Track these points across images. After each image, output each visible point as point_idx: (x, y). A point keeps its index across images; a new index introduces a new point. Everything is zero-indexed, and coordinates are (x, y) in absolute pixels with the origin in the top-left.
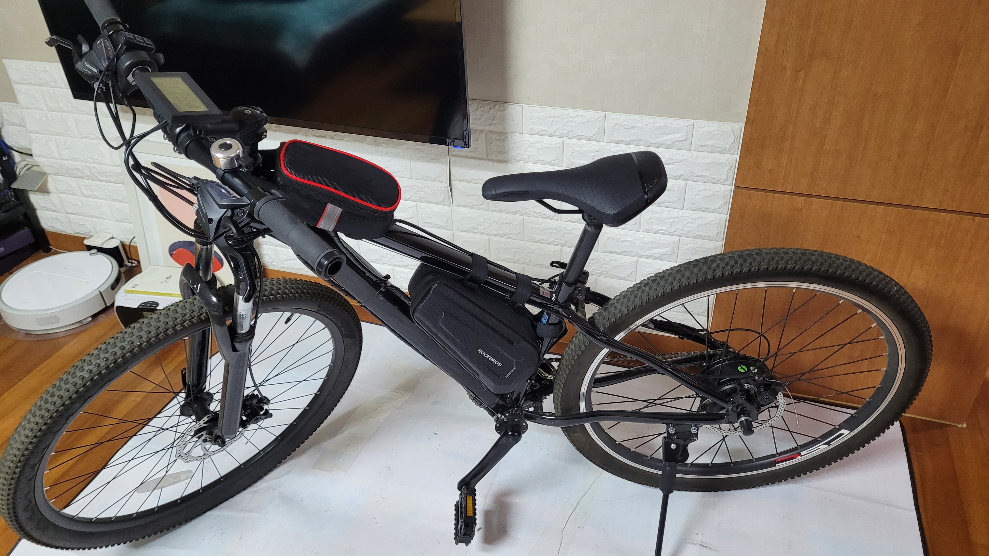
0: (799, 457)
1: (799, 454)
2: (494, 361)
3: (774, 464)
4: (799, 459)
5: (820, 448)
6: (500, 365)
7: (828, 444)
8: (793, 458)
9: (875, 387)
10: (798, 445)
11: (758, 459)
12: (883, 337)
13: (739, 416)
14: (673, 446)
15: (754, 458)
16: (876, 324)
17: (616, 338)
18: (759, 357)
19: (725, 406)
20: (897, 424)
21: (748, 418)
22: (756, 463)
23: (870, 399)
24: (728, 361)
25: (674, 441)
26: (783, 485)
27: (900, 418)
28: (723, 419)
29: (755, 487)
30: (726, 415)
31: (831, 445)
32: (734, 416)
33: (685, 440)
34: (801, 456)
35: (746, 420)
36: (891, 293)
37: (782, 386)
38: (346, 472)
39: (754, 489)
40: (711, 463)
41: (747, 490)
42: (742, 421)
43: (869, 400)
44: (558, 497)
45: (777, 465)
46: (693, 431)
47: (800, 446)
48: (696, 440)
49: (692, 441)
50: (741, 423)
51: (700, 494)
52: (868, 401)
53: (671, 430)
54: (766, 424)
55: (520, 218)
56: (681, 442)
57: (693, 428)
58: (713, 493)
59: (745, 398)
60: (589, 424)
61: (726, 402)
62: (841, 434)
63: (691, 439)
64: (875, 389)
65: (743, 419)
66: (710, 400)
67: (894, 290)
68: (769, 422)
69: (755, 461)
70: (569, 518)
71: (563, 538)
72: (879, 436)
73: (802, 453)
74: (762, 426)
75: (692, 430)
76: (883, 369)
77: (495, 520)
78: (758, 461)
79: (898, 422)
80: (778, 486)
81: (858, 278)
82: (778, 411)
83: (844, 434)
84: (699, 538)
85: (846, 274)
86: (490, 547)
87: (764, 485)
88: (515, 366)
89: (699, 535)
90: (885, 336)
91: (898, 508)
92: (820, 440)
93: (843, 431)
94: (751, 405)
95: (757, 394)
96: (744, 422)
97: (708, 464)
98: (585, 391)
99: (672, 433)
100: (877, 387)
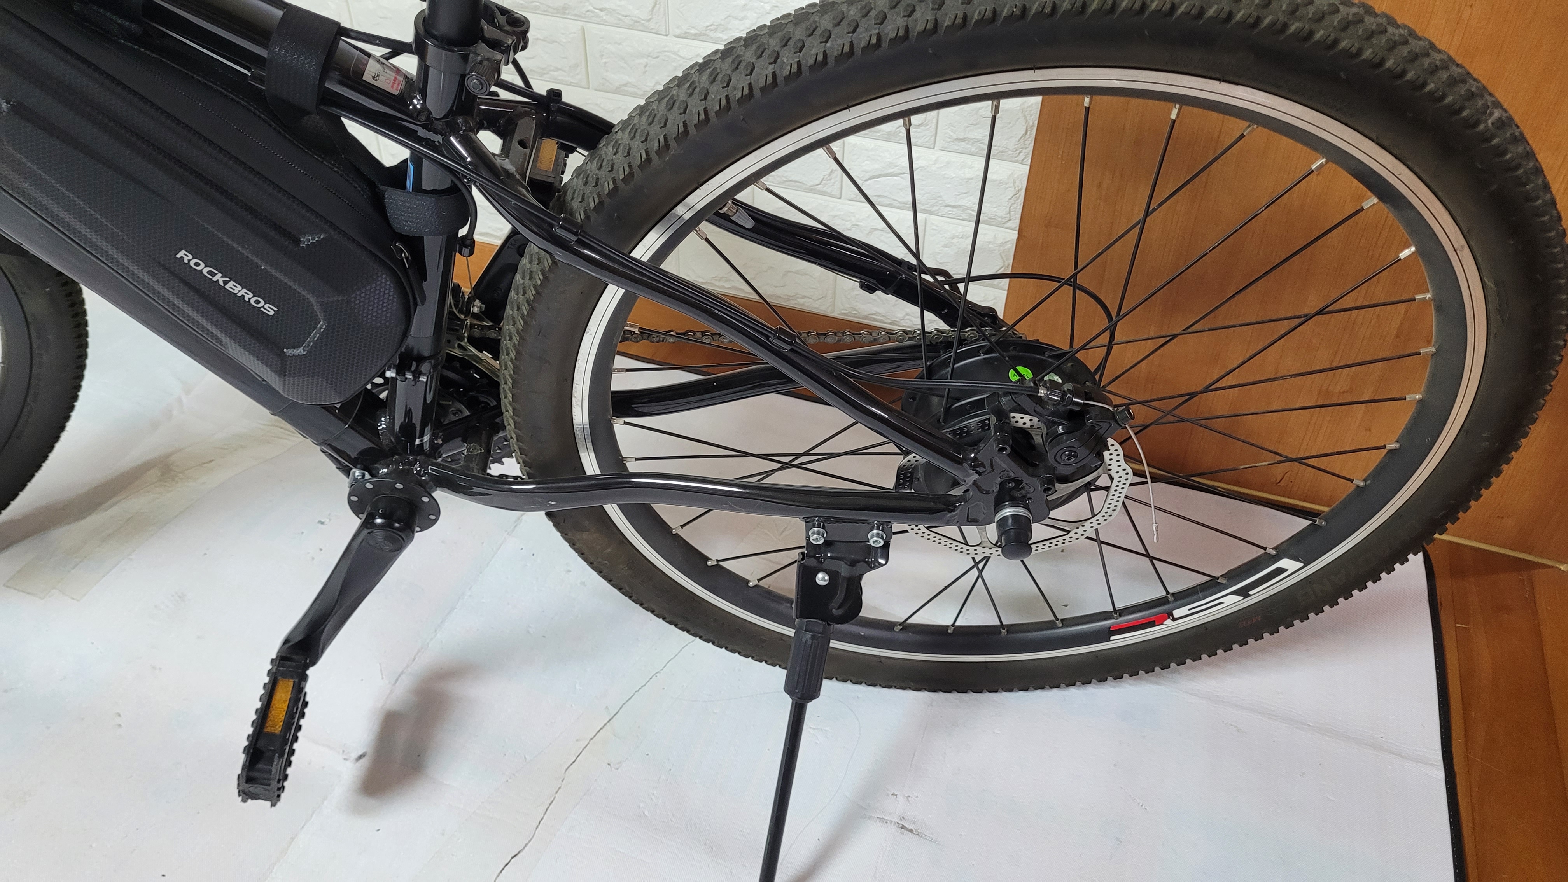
0: (1169, 622)
1: (1170, 614)
2: (248, 295)
3: (1105, 635)
4: (1168, 627)
5: (1221, 603)
6: (270, 310)
7: (1244, 593)
8: (1151, 624)
9: (1384, 447)
10: (1168, 593)
11: (1066, 622)
12: (1428, 296)
13: (998, 505)
14: (822, 579)
15: (1057, 619)
16: (1413, 249)
17: (637, 254)
18: (1071, 346)
19: (957, 473)
20: (1416, 561)
21: (1022, 511)
22: (1062, 630)
23: (1365, 480)
24: (985, 354)
25: (825, 566)
26: (1127, 686)
27: (1426, 546)
28: (953, 511)
29: (1058, 687)
30: (963, 499)
31: (1250, 595)
32: (984, 504)
33: (853, 563)
34: (1174, 619)
35: (1013, 516)
36: (1482, 127)
37: (1116, 421)
38: (78, 601)
39: (1055, 691)
40: (953, 625)
41: (1038, 692)
42: (1005, 519)
43: (1361, 484)
44: (578, 686)
45: (1112, 638)
46: (875, 540)
47: (1173, 594)
48: (881, 565)
49: (872, 569)
50: (1002, 523)
51: (924, 696)
52: (1358, 486)
53: (814, 533)
54: (1076, 531)
55: (574, 26)
56: (844, 570)
57: (875, 532)
58: (954, 696)
59: (1009, 450)
60: (615, 506)
61: (959, 462)
62: (1280, 571)
63: (868, 563)
64: (1385, 451)
65: (1008, 512)
66: (918, 458)
67: (1490, 122)
68: (1084, 528)
69: (1061, 625)
70: (592, 739)
71: (560, 788)
72: (1376, 579)
73: (1177, 613)
74: (1066, 537)
75: (872, 537)
76: (1412, 396)
77: (402, 737)
78: (1068, 626)
79: (1420, 555)
80: (1114, 687)
81: (1383, 61)
82: (1110, 497)
83: (1286, 570)
84: (895, 808)
85: (1344, 44)
86: (372, 802)
87: (1078, 683)
88: (321, 316)
89: (901, 799)
90: (1433, 295)
91: (1399, 755)
92: (1224, 582)
93: (1284, 563)
94: (1029, 475)
95: (1047, 441)
96: (1010, 521)
97: (946, 628)
98: (586, 419)
99: (818, 543)
100: (1388, 447)
